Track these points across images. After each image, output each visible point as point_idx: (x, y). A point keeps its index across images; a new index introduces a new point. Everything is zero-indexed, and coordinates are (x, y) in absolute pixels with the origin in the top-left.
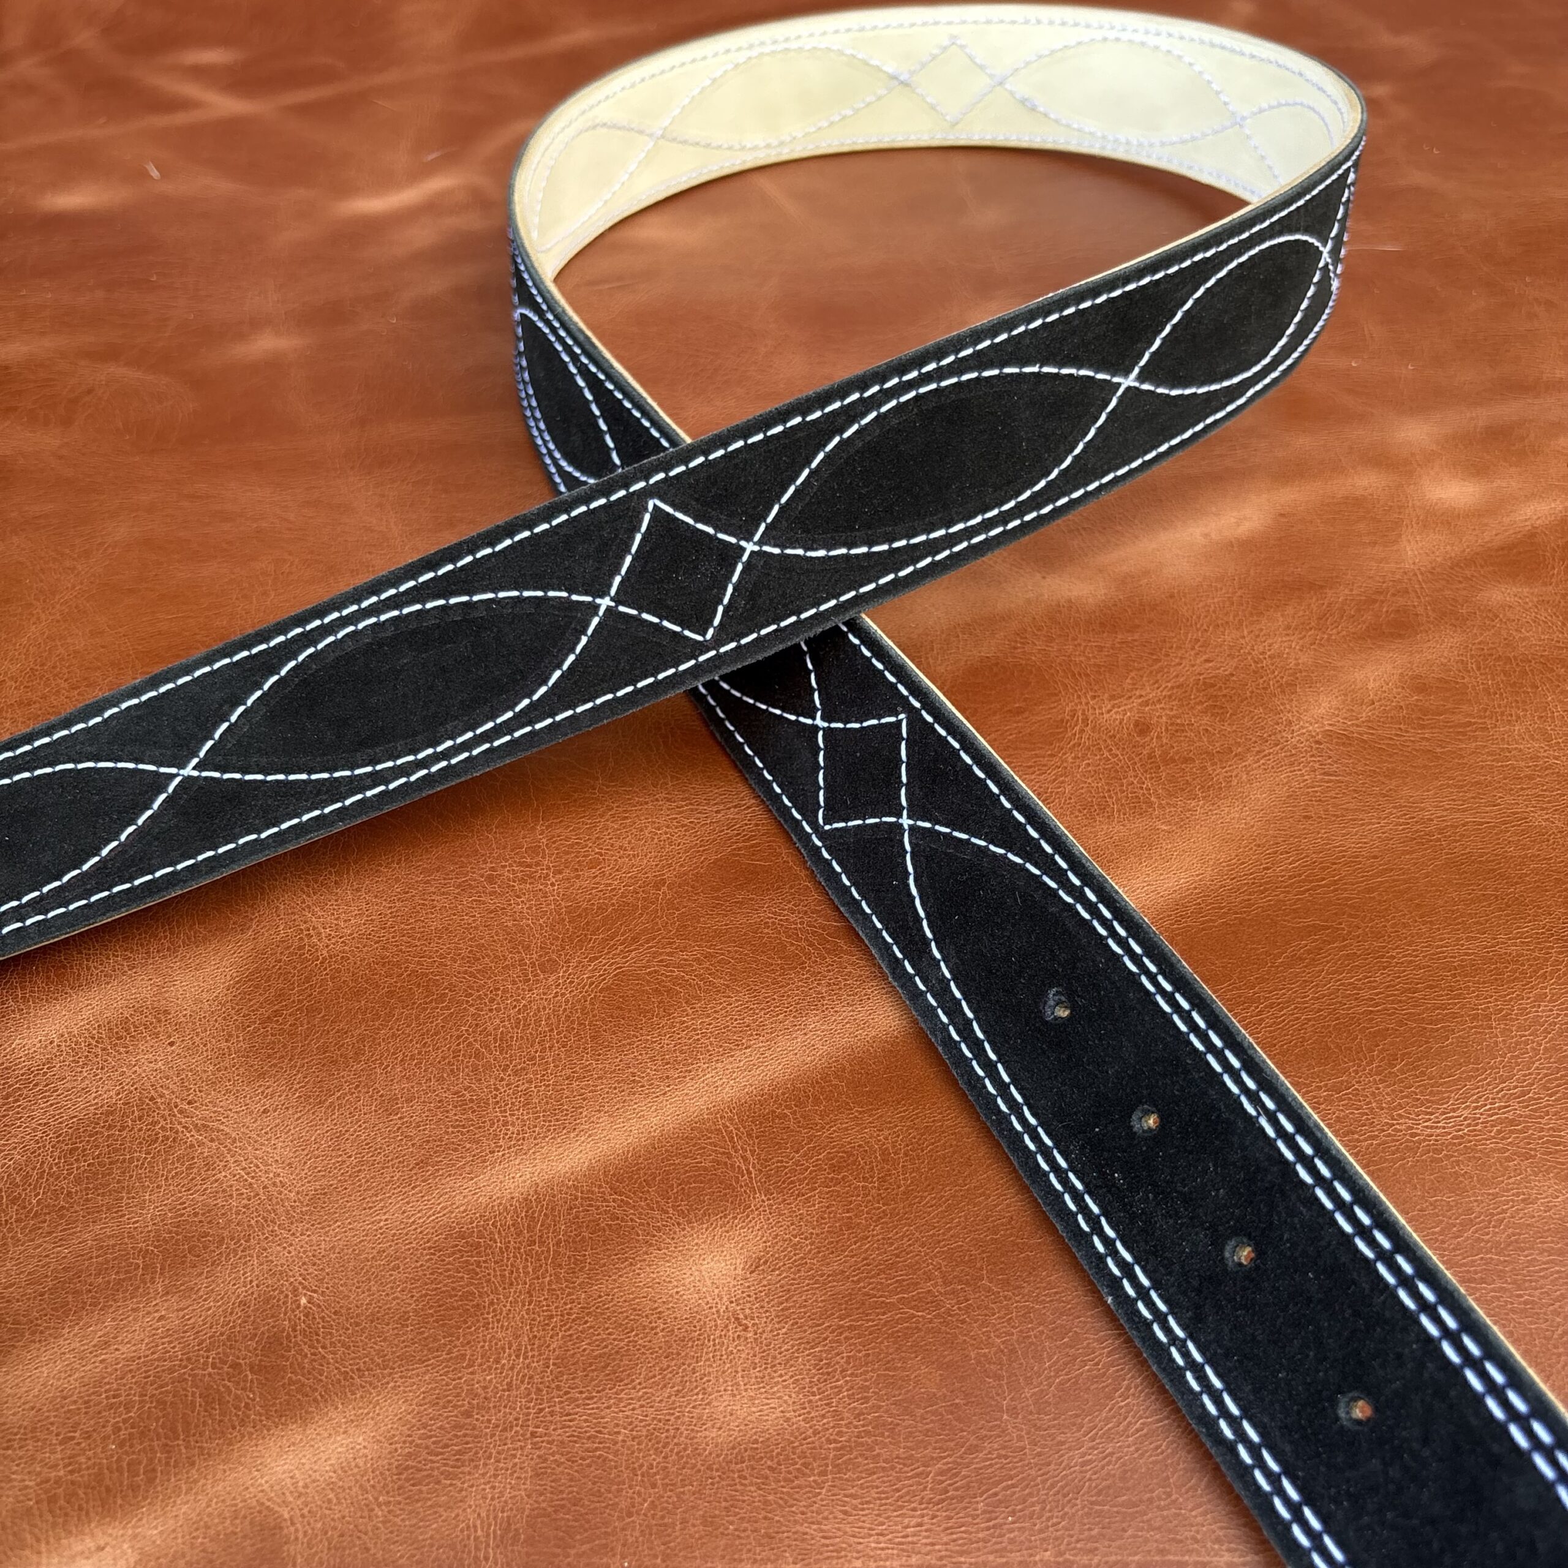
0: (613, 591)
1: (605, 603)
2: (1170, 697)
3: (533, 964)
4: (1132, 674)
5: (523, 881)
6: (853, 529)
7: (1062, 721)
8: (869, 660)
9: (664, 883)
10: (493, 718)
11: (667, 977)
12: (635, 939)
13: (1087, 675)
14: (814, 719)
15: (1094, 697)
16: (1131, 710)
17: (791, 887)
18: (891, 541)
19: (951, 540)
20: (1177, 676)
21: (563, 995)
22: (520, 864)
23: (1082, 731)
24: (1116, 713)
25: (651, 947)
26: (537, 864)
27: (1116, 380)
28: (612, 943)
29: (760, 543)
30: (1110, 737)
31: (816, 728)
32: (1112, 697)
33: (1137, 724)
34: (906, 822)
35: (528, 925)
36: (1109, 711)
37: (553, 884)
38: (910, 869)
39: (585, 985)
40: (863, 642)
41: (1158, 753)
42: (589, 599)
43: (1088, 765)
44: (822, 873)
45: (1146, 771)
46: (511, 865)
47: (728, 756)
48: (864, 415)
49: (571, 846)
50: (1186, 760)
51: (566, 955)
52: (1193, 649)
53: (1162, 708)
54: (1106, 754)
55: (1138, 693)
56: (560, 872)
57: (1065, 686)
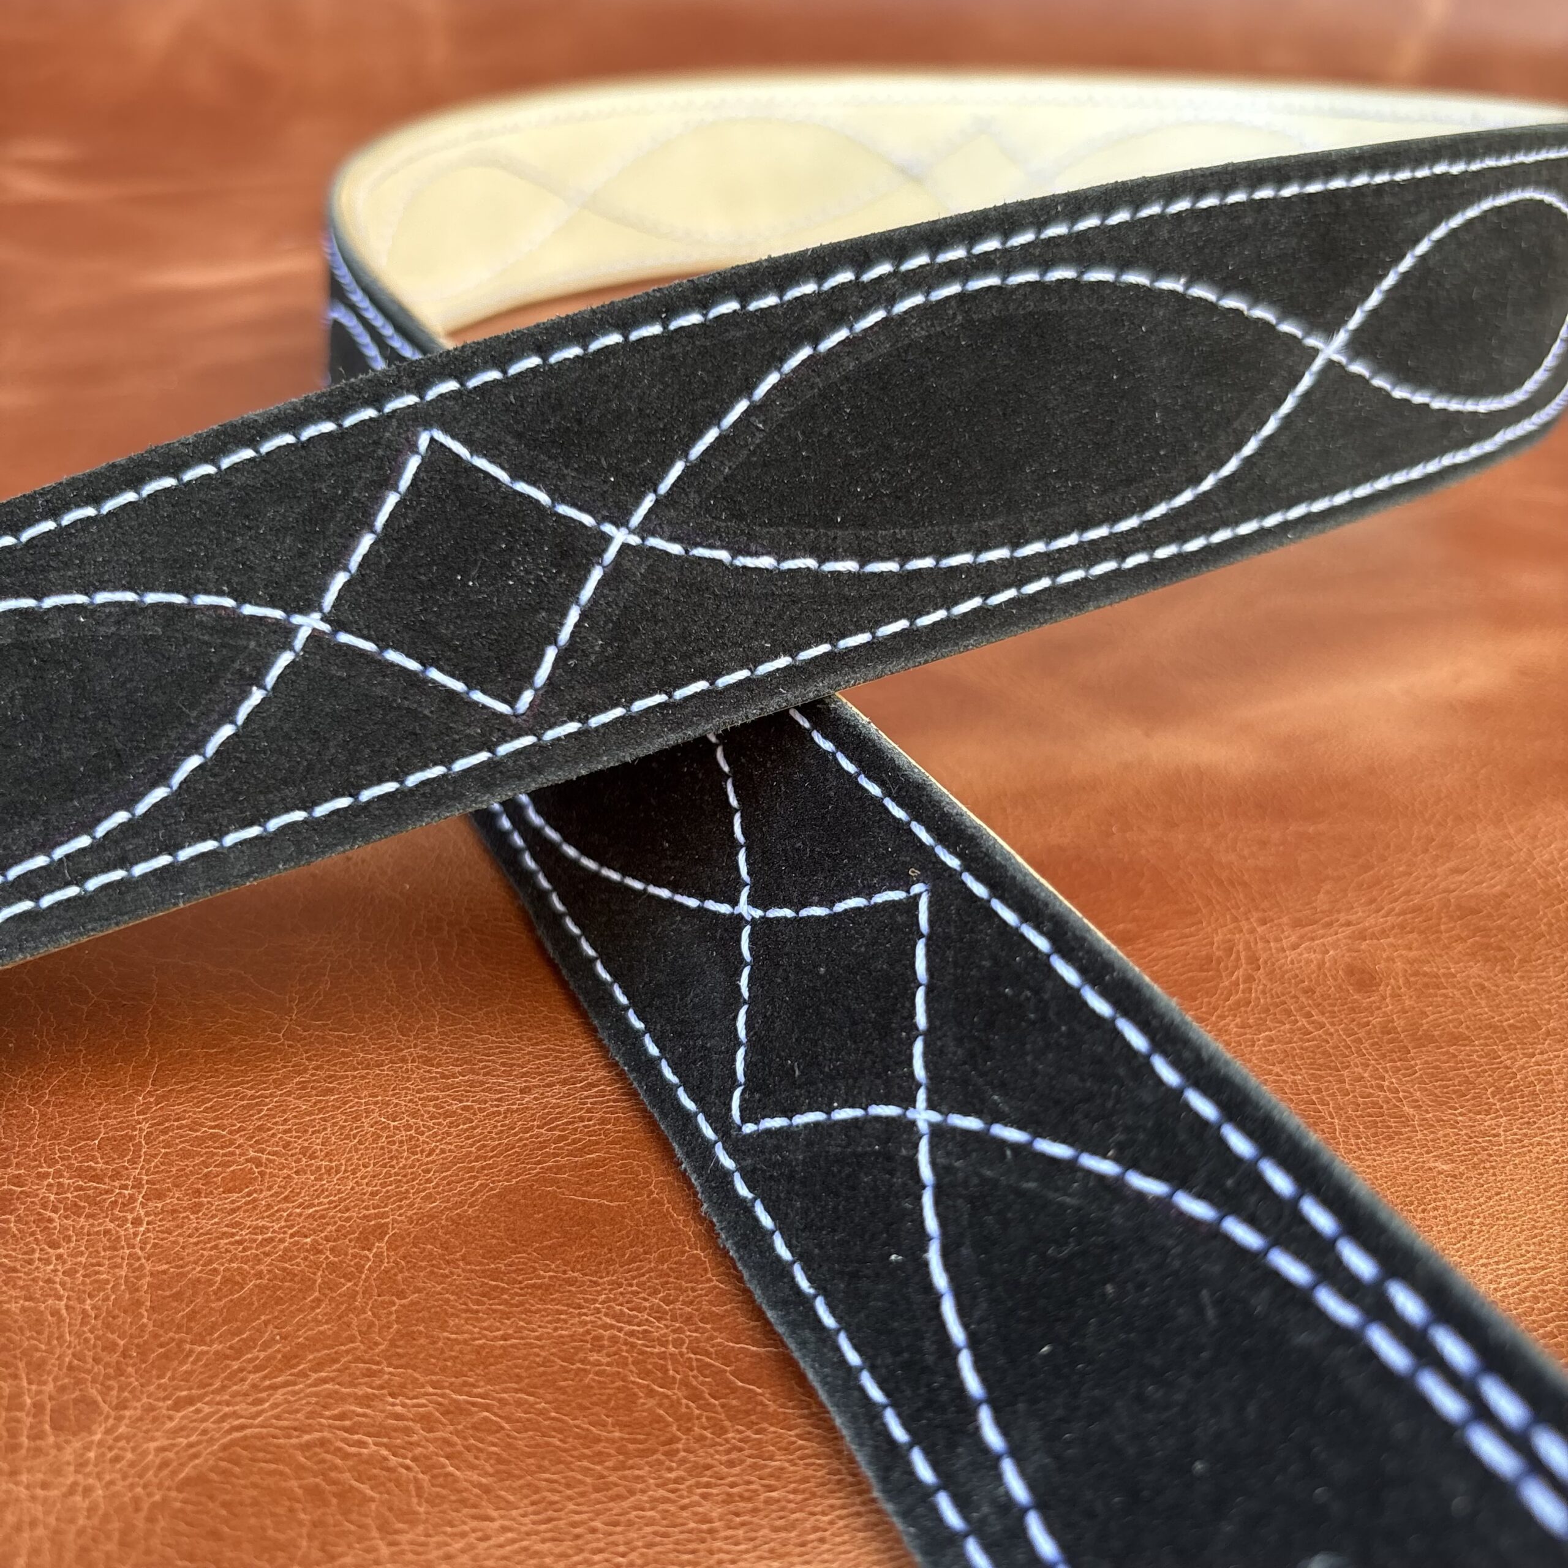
0: (329, 600)
1: (308, 624)
2: (1402, 927)
3: (38, 1407)
4: (1327, 886)
5: (75, 1210)
6: (830, 523)
7: (1209, 958)
8: (852, 779)
9: (381, 1231)
10: (46, 847)
11: (346, 1456)
12: (290, 1360)
13: (1245, 885)
14: (734, 903)
15: (1263, 922)
16: (1335, 945)
17: (662, 1259)
18: (905, 557)
19: (1021, 571)
20: (1407, 893)
21: (87, 1491)
22: (80, 1173)
23: (1249, 979)
24: (1309, 949)
25: (325, 1381)
26: (117, 1175)
27: (1311, 342)
28: (236, 1365)
29: (644, 530)
30: (1305, 991)
31: (738, 921)
32: (1297, 924)
33: (1350, 971)
34: (923, 1116)
35: (55, 1313)
36: (1294, 947)
37: (137, 1222)
38: (932, 1224)
39: (146, 1469)
40: (840, 746)
41: (1399, 1023)
42: (278, 614)
43: (1271, 1040)
44: (731, 1228)
45: (1384, 1056)
46: (59, 1174)
47: (564, 984)
48: (862, 312)
49: (200, 1141)
50: (1455, 1039)
51: (121, 1389)
52: (1426, 851)
53: (1391, 945)
54: (1303, 1022)
55: (1343, 918)
56: (160, 1196)
57: (1209, 901)
